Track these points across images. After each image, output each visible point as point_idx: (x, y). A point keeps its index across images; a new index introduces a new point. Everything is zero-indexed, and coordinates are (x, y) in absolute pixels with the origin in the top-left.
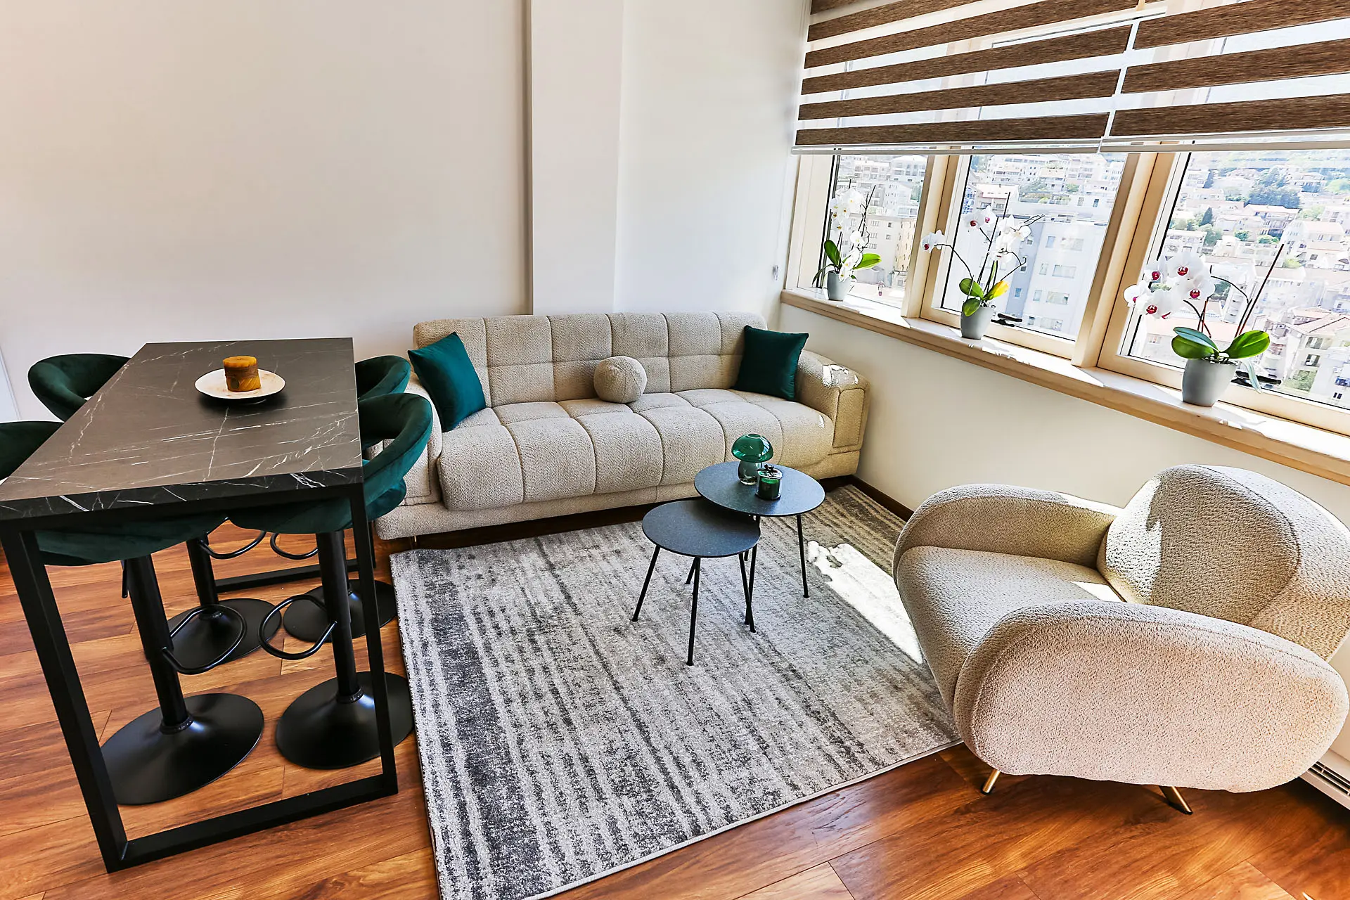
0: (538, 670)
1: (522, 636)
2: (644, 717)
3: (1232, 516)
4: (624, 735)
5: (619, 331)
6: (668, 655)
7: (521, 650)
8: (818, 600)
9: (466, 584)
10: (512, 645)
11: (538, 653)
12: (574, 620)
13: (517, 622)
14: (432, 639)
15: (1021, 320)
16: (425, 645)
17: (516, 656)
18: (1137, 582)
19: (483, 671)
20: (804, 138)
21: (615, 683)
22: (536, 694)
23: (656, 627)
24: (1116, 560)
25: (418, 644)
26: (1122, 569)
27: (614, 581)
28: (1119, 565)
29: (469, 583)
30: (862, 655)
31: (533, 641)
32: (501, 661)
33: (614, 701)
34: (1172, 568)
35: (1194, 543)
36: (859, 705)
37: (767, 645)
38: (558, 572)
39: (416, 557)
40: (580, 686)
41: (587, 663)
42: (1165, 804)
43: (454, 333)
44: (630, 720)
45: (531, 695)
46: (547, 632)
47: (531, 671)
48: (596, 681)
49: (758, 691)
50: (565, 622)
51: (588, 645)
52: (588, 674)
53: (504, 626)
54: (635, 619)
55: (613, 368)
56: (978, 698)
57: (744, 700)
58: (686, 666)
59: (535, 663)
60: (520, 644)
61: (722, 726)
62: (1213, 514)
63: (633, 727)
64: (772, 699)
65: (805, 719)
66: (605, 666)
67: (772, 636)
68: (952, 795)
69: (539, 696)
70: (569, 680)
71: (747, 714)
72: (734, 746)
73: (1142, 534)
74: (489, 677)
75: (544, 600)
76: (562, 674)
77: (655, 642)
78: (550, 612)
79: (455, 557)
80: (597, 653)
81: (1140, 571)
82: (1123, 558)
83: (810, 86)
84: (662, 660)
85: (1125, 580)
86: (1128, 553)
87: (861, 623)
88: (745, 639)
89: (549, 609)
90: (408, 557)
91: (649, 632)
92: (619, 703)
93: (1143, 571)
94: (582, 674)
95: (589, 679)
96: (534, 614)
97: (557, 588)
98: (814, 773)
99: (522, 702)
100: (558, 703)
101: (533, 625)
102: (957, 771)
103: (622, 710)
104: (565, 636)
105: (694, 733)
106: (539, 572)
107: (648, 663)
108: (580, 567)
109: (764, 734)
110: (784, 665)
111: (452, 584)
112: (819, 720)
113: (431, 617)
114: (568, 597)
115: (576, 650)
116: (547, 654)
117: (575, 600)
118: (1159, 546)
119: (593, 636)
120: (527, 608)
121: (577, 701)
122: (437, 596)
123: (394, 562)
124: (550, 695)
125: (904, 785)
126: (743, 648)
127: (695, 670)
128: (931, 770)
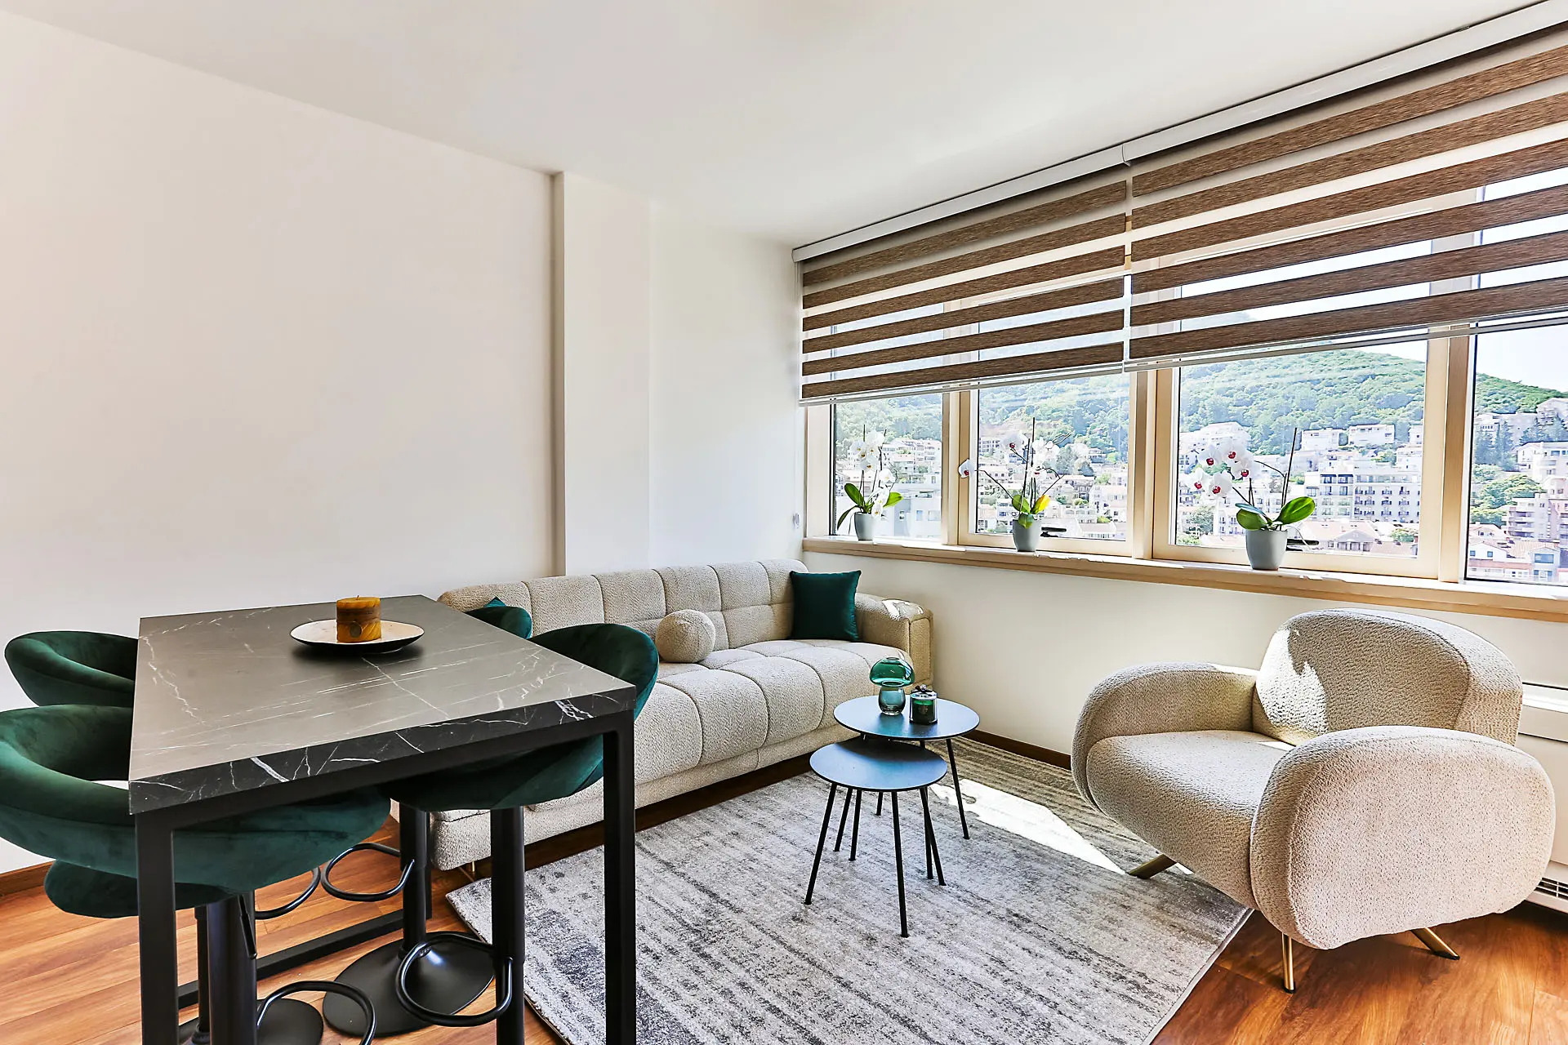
0: (736, 990)
1: (686, 952)
2: (902, 1011)
3: (1383, 642)
4: (895, 1038)
5: (671, 585)
6: (874, 932)
7: (697, 972)
8: (980, 838)
9: (573, 908)
10: (682, 968)
11: (720, 969)
12: (738, 920)
13: (670, 938)
14: (569, 987)
15: (1065, 530)
16: (565, 996)
17: (694, 979)
18: (1316, 727)
19: (664, 1009)
20: (809, 391)
21: (838, 979)
22: (753, 1019)
23: (837, 905)
24: (1281, 714)
25: (555, 1000)
26: (1293, 720)
27: (754, 865)
28: (1287, 718)
29: (576, 906)
30: (1067, 882)
31: (705, 956)
32: (680, 990)
33: (854, 1004)
34: (1348, 703)
35: (1357, 675)
36: (1103, 933)
37: (968, 895)
38: (681, 870)
39: (486, 890)
40: (799, 995)
41: (789, 965)
42: (1433, 956)
43: (496, 598)
44: (887, 1019)
45: (747, 1023)
46: (715, 942)
47: (726, 993)
48: (814, 983)
49: (997, 945)
50: (729, 924)
51: (774, 944)
52: (800, 978)
53: (657, 948)
54: (808, 901)
55: (682, 622)
56: (1290, 860)
57: (992, 960)
58: (903, 939)
59: (725, 981)
60: (690, 963)
61: (992, 996)
62: (1362, 646)
63: (897, 1026)
64: (1018, 951)
65: (1068, 963)
66: (812, 962)
67: (966, 884)
68: (1265, 1002)
69: (759, 1021)
70: (782, 990)
71: (1007, 974)
72: (1023, 1014)
73: (1297, 683)
74: (679, 1016)
75: (686, 905)
76: (768, 986)
77: (849, 922)
78: (703, 916)
79: (538, 880)
80: (792, 950)
81: (1314, 716)
82: (1289, 710)
83: (809, 346)
84: (871, 939)
85: (1300, 730)
86: (1292, 704)
87: (1042, 853)
88: (942, 896)
89: (698, 913)
90: (474, 892)
91: (834, 912)
92: (860, 1002)
93: (1318, 715)
94: (791, 980)
95: (804, 983)
96: (683, 923)
97: (691, 888)
98: (1124, 1019)
99: (742, 1034)
100: (788, 1023)
101: (693, 937)
102: (1247, 976)
103: (869, 1009)
104: (741, 941)
105: (967, 1011)
106: (657, 875)
107: (858, 946)
108: (703, 859)
109: (1042, 991)
110: (1002, 912)
111: (554, 913)
112: (1082, 960)
113: (550, 959)
114: (713, 895)
115: (766, 954)
116: (733, 967)
117: (723, 896)
118: (1322, 687)
119: (773, 932)
120: (671, 920)
121: (810, 1014)
122: (543, 930)
123: (460, 903)
124: (770, 1016)
125: (1219, 1004)
126: (948, 905)
127: (914, 939)
128: (1225, 984)
